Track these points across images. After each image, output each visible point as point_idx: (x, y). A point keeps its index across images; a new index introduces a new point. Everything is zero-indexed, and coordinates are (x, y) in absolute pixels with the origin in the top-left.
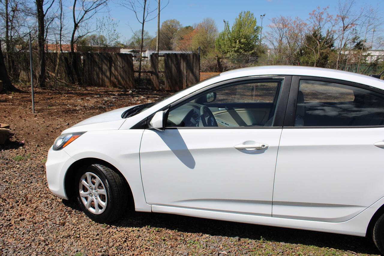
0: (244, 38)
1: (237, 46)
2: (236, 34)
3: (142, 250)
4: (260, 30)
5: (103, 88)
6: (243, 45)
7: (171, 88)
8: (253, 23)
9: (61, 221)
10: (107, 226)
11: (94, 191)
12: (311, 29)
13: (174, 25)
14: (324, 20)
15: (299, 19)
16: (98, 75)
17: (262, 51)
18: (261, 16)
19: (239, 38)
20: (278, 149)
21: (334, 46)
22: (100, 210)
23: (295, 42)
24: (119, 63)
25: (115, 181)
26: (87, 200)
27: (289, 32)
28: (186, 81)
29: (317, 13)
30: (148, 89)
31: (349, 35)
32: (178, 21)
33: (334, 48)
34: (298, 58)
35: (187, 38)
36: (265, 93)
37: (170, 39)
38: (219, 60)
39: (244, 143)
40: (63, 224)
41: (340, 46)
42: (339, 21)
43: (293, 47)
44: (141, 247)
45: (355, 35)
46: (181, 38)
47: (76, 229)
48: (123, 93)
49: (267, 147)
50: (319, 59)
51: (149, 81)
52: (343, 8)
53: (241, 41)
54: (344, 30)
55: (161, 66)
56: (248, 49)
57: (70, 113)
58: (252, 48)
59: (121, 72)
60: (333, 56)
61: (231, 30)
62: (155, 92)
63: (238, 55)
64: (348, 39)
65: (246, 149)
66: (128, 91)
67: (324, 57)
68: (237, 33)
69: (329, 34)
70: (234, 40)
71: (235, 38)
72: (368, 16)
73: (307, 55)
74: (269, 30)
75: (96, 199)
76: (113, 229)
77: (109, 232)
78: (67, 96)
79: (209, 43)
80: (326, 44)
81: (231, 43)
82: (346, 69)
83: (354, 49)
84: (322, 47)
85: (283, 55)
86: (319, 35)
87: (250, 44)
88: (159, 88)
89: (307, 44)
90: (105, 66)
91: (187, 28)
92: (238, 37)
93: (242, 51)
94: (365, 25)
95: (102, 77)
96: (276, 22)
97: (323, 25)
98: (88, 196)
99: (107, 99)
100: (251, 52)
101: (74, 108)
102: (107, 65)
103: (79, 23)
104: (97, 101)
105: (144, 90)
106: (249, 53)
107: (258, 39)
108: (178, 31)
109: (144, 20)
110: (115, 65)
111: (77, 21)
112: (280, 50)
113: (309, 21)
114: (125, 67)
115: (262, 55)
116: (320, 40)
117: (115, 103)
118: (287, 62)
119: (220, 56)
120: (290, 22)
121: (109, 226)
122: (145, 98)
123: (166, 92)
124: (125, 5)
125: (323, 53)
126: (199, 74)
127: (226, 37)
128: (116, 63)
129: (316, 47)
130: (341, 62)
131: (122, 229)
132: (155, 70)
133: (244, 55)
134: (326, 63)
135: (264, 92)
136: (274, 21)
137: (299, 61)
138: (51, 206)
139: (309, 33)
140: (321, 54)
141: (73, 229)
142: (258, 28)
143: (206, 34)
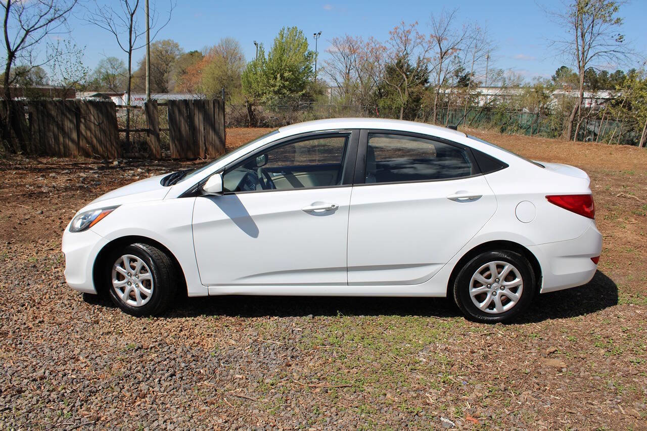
0: (290, 71)
1: (278, 84)
2: (275, 65)
3: (203, 337)
4: (314, 57)
5: (67, 159)
6: (288, 83)
7: (180, 155)
8: (303, 47)
9: (93, 319)
10: (153, 319)
11: (133, 278)
12: (393, 56)
13: (170, 49)
14: (412, 42)
15: (374, 40)
16: (56, 139)
17: (317, 91)
18: (315, 34)
19: (281, 71)
20: (349, 208)
21: (429, 82)
22: (143, 301)
23: (370, 75)
24: (92, 118)
25: (163, 262)
26: (123, 292)
27: (361, 61)
28: (205, 144)
29: (401, 32)
30: (144, 158)
31: (449, 65)
32: (175, 42)
33: (428, 84)
34: (376, 100)
35: (193, 72)
36: (326, 157)
37: (163, 75)
38: (251, 108)
39: (312, 205)
40: (97, 322)
41: (437, 82)
42: (434, 44)
43: (366, 84)
44: (201, 334)
45: (458, 65)
46: (183, 71)
47: (115, 326)
48: (104, 165)
49: (338, 207)
50: (407, 101)
51: (144, 146)
52: (438, 25)
53: (284, 75)
54: (442, 58)
55: (163, 121)
56: (295, 88)
57: (36, 198)
58: (302, 87)
59: (97, 132)
60: (428, 97)
61: (267, 57)
62: (156, 162)
63: (279, 97)
64: (448, 71)
65: (315, 211)
66: (112, 163)
67: (415, 98)
68: (278, 62)
69: (422, 64)
70: (272, 73)
71: (273, 70)
72: (474, 37)
73: (389, 97)
74: (328, 57)
75: (136, 287)
76: (162, 321)
77: (158, 325)
78: (15, 173)
79: (231, 78)
80: (417, 79)
81: (268, 79)
82: (448, 116)
83: (458, 87)
84: (412, 83)
85: (352, 98)
86: (406, 65)
87: (299, 79)
88: (161, 155)
89: (389, 79)
90: (68, 122)
91: (191, 55)
92: (278, 69)
93: (286, 91)
94: (471, 51)
95: (64, 141)
96: (339, 45)
97: (412, 50)
98: (126, 285)
99: (85, 176)
100: (300, 93)
101: (39, 190)
102: (71, 121)
103: (16, 50)
104: (70, 178)
105: (136, 160)
106: (298, 95)
107: (311, 72)
108: (177, 60)
109: (131, 47)
110: (85, 121)
111: (13, 48)
112: (347, 89)
113: (390, 43)
114: (103, 124)
115: (320, 97)
116: (408, 73)
117: (99, 180)
118: (358, 107)
119: (251, 100)
120: (361, 45)
121: (155, 318)
122: (144, 171)
123: (172, 161)
124: (96, 22)
125: (413, 92)
126: (225, 131)
127: (259, 69)
128: (88, 117)
129: (402, 84)
130: (441, 106)
131: (173, 320)
132: (154, 126)
133: (290, 98)
134: (418, 108)
135: (326, 155)
136: (335, 42)
137: (377, 106)
138: (71, 307)
139: (391, 62)
140: (409, 94)
141: (112, 326)
142: (310, 54)
143: (225, 65)
